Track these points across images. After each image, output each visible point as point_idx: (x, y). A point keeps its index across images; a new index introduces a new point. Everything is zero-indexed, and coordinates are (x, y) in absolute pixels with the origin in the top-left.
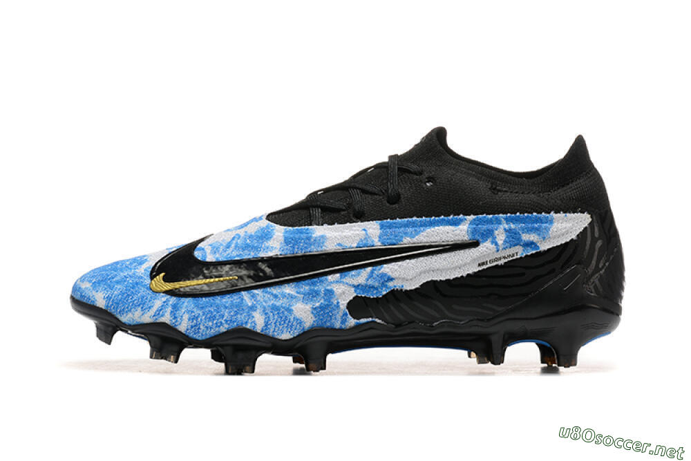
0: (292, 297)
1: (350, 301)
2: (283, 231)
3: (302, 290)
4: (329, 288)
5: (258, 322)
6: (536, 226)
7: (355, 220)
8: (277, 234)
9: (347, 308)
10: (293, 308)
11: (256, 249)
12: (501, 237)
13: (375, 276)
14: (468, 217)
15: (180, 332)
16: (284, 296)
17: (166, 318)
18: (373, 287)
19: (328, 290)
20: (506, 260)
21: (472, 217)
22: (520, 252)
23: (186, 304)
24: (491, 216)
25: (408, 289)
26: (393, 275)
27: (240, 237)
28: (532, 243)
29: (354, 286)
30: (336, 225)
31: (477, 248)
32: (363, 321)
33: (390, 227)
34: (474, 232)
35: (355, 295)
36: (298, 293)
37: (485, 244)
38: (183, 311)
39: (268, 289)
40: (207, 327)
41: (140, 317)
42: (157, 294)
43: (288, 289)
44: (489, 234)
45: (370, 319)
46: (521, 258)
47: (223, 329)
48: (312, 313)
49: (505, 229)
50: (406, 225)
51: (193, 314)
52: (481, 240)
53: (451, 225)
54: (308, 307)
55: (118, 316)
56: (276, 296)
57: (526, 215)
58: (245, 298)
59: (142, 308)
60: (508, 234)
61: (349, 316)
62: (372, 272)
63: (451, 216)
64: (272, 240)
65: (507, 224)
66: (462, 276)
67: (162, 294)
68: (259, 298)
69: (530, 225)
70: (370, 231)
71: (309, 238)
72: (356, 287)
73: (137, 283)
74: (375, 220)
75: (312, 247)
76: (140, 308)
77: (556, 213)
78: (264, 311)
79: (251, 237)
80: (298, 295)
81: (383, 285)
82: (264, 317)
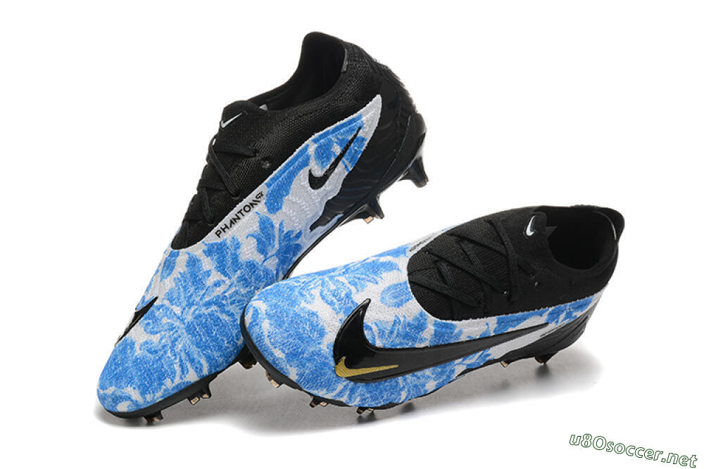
0: (428, 377)
4: (452, 369)
5: (403, 397)
8: (429, 326)
10: (426, 384)
11: (414, 340)
12: (562, 318)
13: (482, 356)
16: (424, 378)
17: (344, 399)
18: (477, 362)
21: (552, 308)
23: (361, 390)
24: (563, 305)
29: (467, 364)
30: (470, 320)
31: (546, 327)
37: (551, 324)
38: (358, 395)
39: (416, 374)
43: (428, 373)
44: (556, 317)
46: (564, 326)
49: (567, 312)
51: (364, 397)
53: (538, 316)
54: (435, 384)
56: (418, 378)
58: (400, 381)
60: (567, 315)
63: (541, 309)
64: (425, 331)
65: (569, 309)
70: (490, 325)
71: (451, 333)
73: (324, 365)
74: (496, 316)
78: (408, 389)
79: (409, 325)
80: (432, 376)
81: (484, 360)
82: (407, 393)
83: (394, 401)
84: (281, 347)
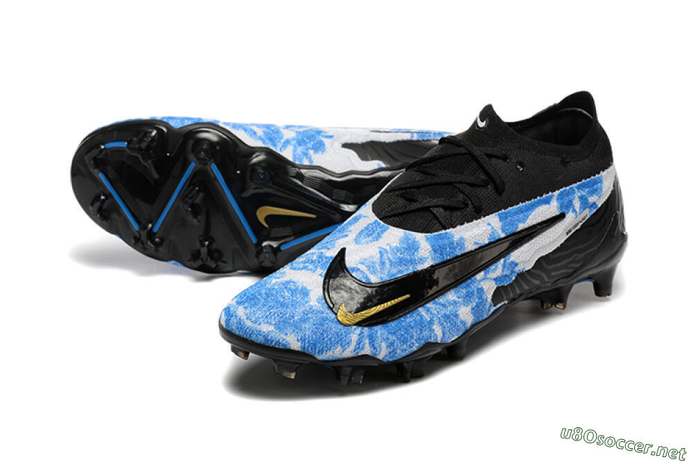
0: (455, 302)
1: (494, 293)
2: (425, 238)
3: (461, 294)
4: (479, 286)
5: (439, 334)
6: (594, 187)
7: (478, 216)
8: (420, 242)
9: (492, 300)
10: (458, 312)
12: (577, 204)
13: (506, 265)
14: (554, 193)
15: (379, 360)
16: (450, 303)
17: (367, 350)
18: (506, 276)
19: (479, 289)
20: (582, 224)
21: (557, 192)
22: (588, 213)
23: (379, 332)
24: (568, 188)
25: (527, 269)
26: (517, 261)
27: (386, 251)
28: (594, 203)
29: (494, 279)
30: (466, 225)
31: (565, 219)
32: (498, 306)
33: (506, 216)
34: (561, 207)
35: (496, 287)
36: (459, 297)
37: (569, 214)
38: (380, 340)
39: (437, 300)
40: (402, 350)
41: (341, 354)
42: (350, 328)
43: (451, 296)
44: (570, 205)
45: (503, 303)
46: (589, 218)
47: (415, 349)
48: (472, 312)
49: (579, 197)
50: (517, 212)
51: (389, 341)
52: (566, 212)
53: (545, 204)
54: (468, 309)
55: (316, 355)
56: (444, 305)
57: (588, 180)
58: (423, 313)
59: (341, 345)
60: (581, 200)
61: (492, 305)
62: (505, 261)
63: (544, 195)
64: (420, 250)
65: (579, 192)
66: (558, 247)
67: (354, 327)
68: (432, 311)
69: (591, 189)
70: (493, 225)
71: (452, 243)
72: (496, 279)
74: (492, 213)
75: (456, 251)
76: (338, 346)
77: (603, 171)
78: (440, 322)
79: (398, 249)
80: (459, 300)
81: (513, 272)
82: (441, 327)
83: (429, 340)
84: (266, 321)
